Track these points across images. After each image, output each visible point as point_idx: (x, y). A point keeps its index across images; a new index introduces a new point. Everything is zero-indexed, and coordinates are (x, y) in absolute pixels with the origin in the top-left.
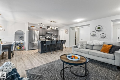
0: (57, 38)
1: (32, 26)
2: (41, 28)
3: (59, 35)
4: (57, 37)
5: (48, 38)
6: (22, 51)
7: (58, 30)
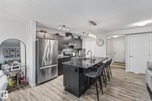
0: (80, 53)
1: (42, 31)
2: (57, 34)
3: (83, 48)
4: (80, 51)
5: (67, 53)
6: (21, 91)
7: (82, 40)
